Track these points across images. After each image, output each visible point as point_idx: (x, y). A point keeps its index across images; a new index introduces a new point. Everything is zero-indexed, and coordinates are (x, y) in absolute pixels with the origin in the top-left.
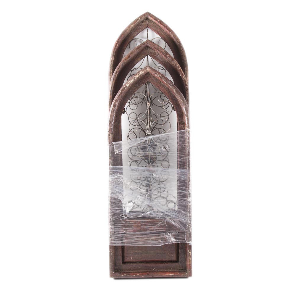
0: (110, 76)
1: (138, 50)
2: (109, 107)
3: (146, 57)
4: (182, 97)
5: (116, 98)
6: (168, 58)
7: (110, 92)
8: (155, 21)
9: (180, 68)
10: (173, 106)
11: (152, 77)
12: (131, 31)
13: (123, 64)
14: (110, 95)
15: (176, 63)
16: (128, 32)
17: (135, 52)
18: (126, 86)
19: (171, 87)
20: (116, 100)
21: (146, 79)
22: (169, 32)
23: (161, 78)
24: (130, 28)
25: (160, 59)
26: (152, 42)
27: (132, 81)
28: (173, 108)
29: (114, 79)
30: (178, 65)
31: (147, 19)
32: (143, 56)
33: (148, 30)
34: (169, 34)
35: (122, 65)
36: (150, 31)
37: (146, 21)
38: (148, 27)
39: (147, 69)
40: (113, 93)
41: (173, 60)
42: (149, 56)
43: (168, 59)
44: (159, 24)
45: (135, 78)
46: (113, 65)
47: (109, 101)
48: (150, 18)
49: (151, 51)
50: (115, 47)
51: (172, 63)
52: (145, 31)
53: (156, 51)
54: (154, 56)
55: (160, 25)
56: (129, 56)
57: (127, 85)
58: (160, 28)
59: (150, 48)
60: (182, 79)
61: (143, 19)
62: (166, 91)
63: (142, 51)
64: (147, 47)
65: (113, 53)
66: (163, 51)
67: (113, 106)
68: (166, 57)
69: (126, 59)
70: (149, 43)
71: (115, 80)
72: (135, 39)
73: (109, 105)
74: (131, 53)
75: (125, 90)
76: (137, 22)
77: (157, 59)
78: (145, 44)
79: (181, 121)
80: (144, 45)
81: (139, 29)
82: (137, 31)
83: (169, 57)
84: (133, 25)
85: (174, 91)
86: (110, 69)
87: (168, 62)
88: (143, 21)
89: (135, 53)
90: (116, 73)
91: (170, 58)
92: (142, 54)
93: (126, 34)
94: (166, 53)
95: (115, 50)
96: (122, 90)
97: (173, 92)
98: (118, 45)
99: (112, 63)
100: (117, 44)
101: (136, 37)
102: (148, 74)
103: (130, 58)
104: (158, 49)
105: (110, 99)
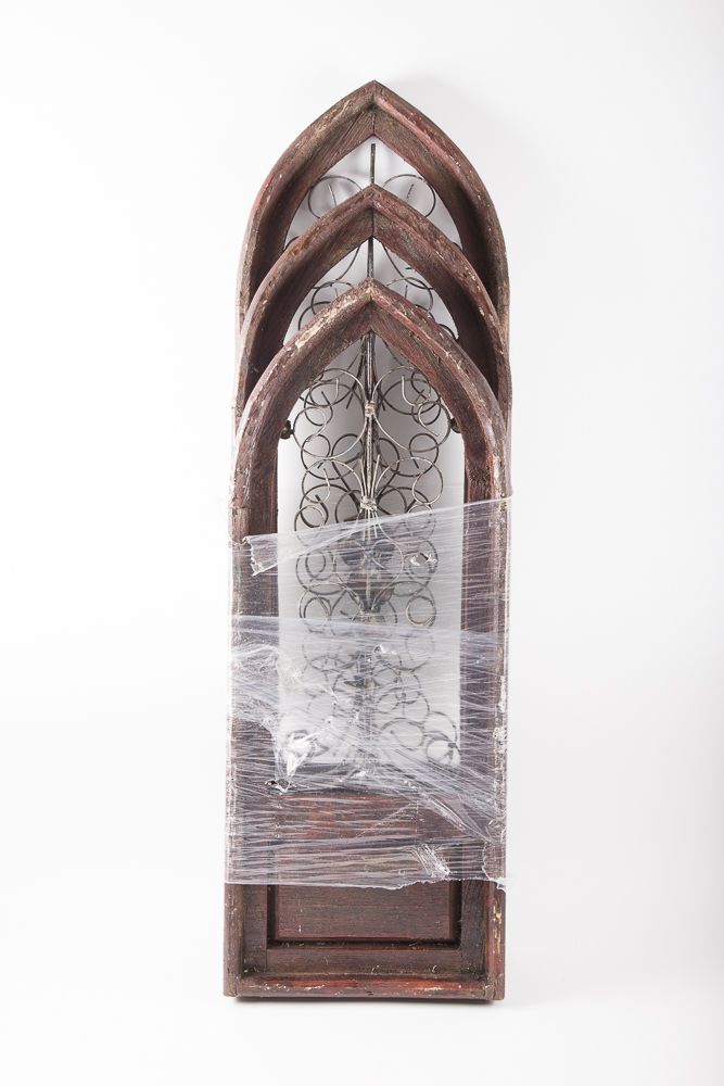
0: (242, 306)
1: (336, 221)
2: (237, 416)
3: (365, 245)
4: (483, 388)
5: (259, 387)
6: (442, 249)
7: (239, 365)
8: (400, 115)
9: (481, 287)
10: (452, 417)
11: (384, 317)
12: (316, 148)
13: (285, 268)
14: (241, 375)
15: (469, 267)
16: (305, 150)
17: (328, 228)
18: (295, 347)
19: (447, 353)
20: (261, 393)
21: (363, 322)
22: (446, 157)
23: (413, 321)
24: (313, 138)
25: (412, 252)
26: (387, 194)
27: (315, 330)
28: (452, 423)
29: (253, 320)
30: (474, 276)
31: (372, 107)
32: (354, 240)
33: (373, 146)
34: (446, 163)
35: (283, 273)
36: (381, 148)
37: (369, 114)
38: (374, 135)
39: (368, 291)
40: (250, 369)
41: (456, 257)
42: (375, 240)
43: (442, 255)
44: (412, 126)
45: (325, 319)
46: (252, 267)
47: (236, 393)
48: (381, 102)
49: (382, 224)
50: (258, 204)
51: (454, 268)
52: (365, 150)
53: (401, 226)
54: (393, 242)
55: (417, 131)
56: (307, 242)
57: (300, 344)
58: (417, 142)
59: (381, 214)
60: (485, 324)
61: (356, 108)
62: (429, 366)
63: (353, 221)
64: (371, 210)
65: (254, 227)
66: (424, 226)
67: (250, 415)
68: (435, 247)
69: (296, 253)
70: (376, 196)
71: (257, 323)
72: (331, 177)
73: (238, 408)
74: (315, 231)
75: (290, 361)
76: (336, 118)
77: (404, 255)
78: (361, 199)
79: (480, 470)
80: (359, 204)
81: (343, 141)
82: (337, 151)
83: (445, 248)
84: (324, 128)
85: (459, 368)
86: (243, 283)
87: (440, 265)
88: (358, 114)
89: (327, 232)
90: (262, 298)
91: (447, 252)
92: (352, 235)
93: (299, 159)
94: (434, 233)
95: (260, 217)
96: (281, 361)
97: (455, 370)
98: (268, 198)
99: (250, 262)
100: (265, 194)
101: (333, 171)
102: (370, 305)
103: (311, 247)
104: (406, 220)
105: (240, 388)
